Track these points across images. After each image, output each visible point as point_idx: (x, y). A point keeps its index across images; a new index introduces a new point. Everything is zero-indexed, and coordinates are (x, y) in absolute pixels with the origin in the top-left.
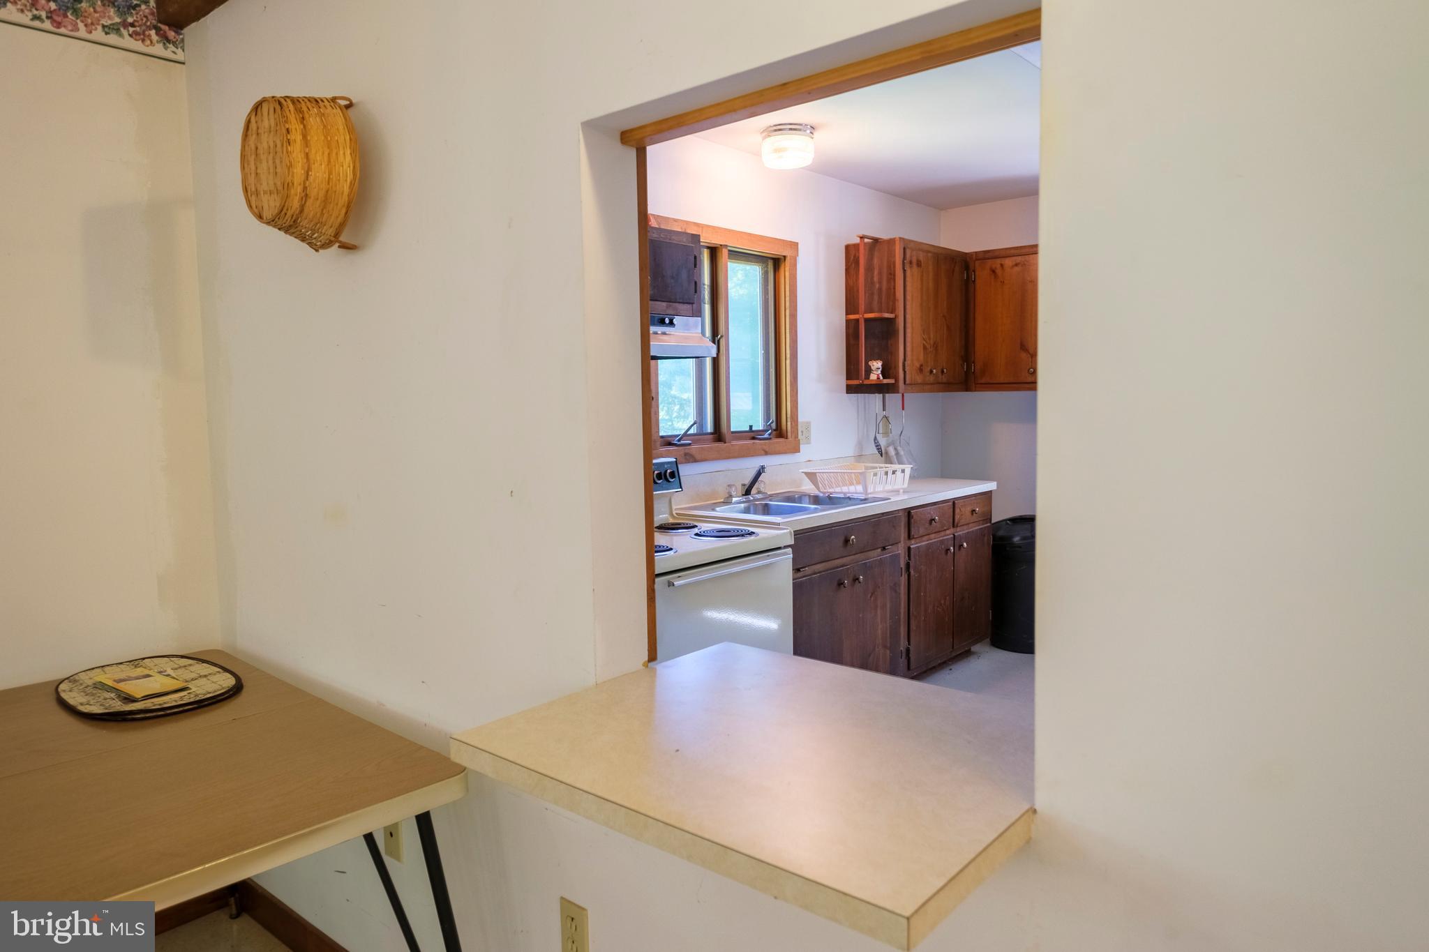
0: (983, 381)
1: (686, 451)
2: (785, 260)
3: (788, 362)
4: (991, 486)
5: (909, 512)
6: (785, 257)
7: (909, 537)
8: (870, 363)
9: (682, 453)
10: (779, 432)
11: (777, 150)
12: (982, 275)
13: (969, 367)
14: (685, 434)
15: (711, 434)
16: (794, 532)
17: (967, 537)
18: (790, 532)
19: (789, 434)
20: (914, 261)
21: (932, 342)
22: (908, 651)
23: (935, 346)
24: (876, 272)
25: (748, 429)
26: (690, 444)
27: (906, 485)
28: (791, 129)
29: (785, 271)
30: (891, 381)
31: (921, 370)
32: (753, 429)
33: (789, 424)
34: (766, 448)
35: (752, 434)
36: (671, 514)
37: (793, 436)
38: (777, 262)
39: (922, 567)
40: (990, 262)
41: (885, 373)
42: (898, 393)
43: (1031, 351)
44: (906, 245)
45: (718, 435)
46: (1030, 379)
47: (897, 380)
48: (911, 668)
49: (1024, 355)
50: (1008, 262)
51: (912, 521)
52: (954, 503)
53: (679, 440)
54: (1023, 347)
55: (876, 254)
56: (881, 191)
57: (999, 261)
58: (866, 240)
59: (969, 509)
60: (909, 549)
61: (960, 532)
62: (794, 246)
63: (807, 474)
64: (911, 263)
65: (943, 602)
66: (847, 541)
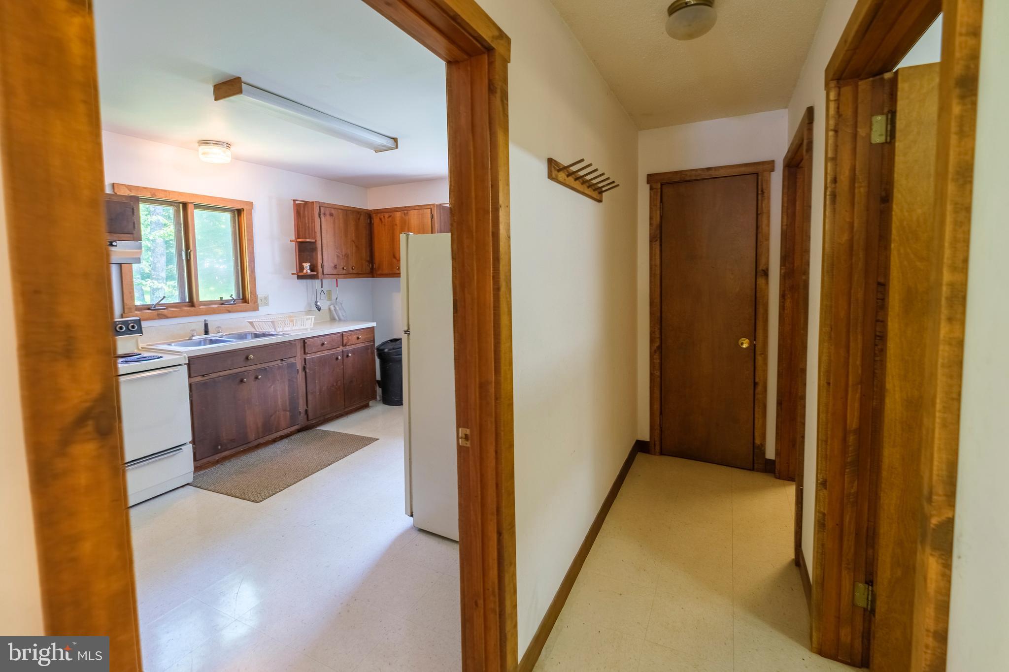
0: (379, 273)
1: (159, 313)
2: (243, 211)
3: (247, 264)
4: (374, 324)
5: (304, 341)
6: (243, 209)
7: (305, 353)
8: (303, 264)
9: (156, 313)
10: (245, 300)
11: (204, 154)
12: (376, 221)
13: (373, 266)
14: (158, 304)
15: (187, 302)
16: (188, 357)
17: (353, 352)
18: (185, 357)
19: (250, 301)
20: (328, 213)
21: (344, 254)
22: (306, 411)
23: (347, 256)
24: (306, 219)
25: (219, 299)
26: (164, 309)
27: (312, 326)
28: (213, 143)
29: (244, 216)
30: (315, 273)
31: (335, 267)
32: (223, 299)
33: (249, 296)
34: (230, 309)
35: (222, 302)
36: (138, 348)
37: (253, 302)
38: (239, 212)
39: (316, 368)
40: (379, 215)
41: (313, 269)
42: (319, 279)
43: (398, 258)
44: (321, 205)
45: (191, 303)
46: (398, 272)
47: (318, 273)
48: (309, 419)
49: (394, 260)
50: (387, 215)
51: (306, 345)
52: (342, 334)
53: (154, 307)
54: (394, 257)
55: (306, 209)
56: (318, 177)
57: (382, 214)
58: (297, 202)
59: (355, 337)
60: (305, 359)
61: (348, 348)
62: (251, 204)
63: (250, 322)
64: (324, 214)
65: (335, 384)
66: (247, 358)
